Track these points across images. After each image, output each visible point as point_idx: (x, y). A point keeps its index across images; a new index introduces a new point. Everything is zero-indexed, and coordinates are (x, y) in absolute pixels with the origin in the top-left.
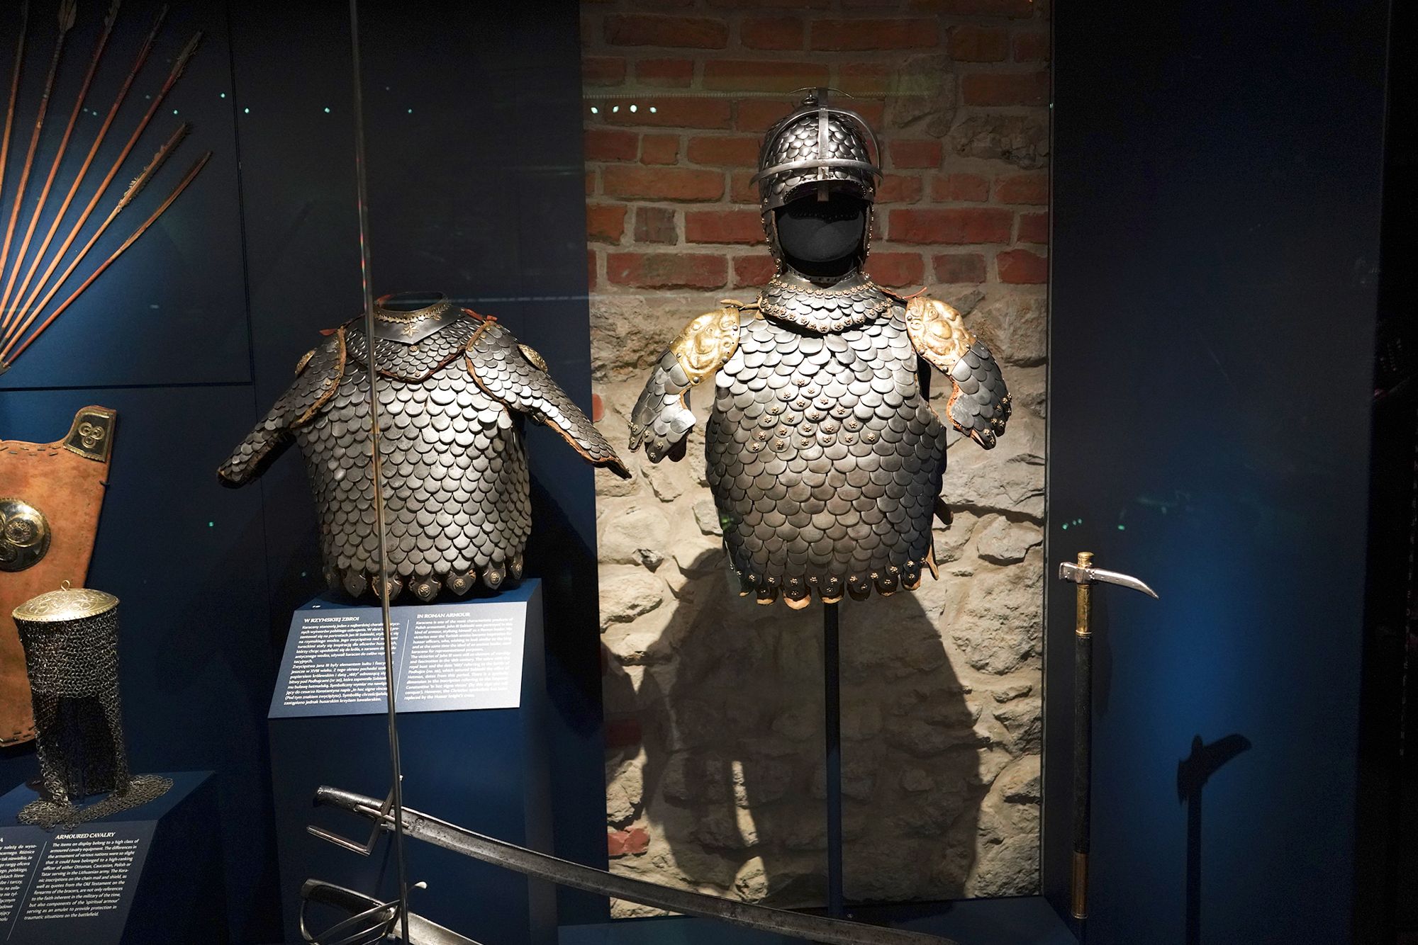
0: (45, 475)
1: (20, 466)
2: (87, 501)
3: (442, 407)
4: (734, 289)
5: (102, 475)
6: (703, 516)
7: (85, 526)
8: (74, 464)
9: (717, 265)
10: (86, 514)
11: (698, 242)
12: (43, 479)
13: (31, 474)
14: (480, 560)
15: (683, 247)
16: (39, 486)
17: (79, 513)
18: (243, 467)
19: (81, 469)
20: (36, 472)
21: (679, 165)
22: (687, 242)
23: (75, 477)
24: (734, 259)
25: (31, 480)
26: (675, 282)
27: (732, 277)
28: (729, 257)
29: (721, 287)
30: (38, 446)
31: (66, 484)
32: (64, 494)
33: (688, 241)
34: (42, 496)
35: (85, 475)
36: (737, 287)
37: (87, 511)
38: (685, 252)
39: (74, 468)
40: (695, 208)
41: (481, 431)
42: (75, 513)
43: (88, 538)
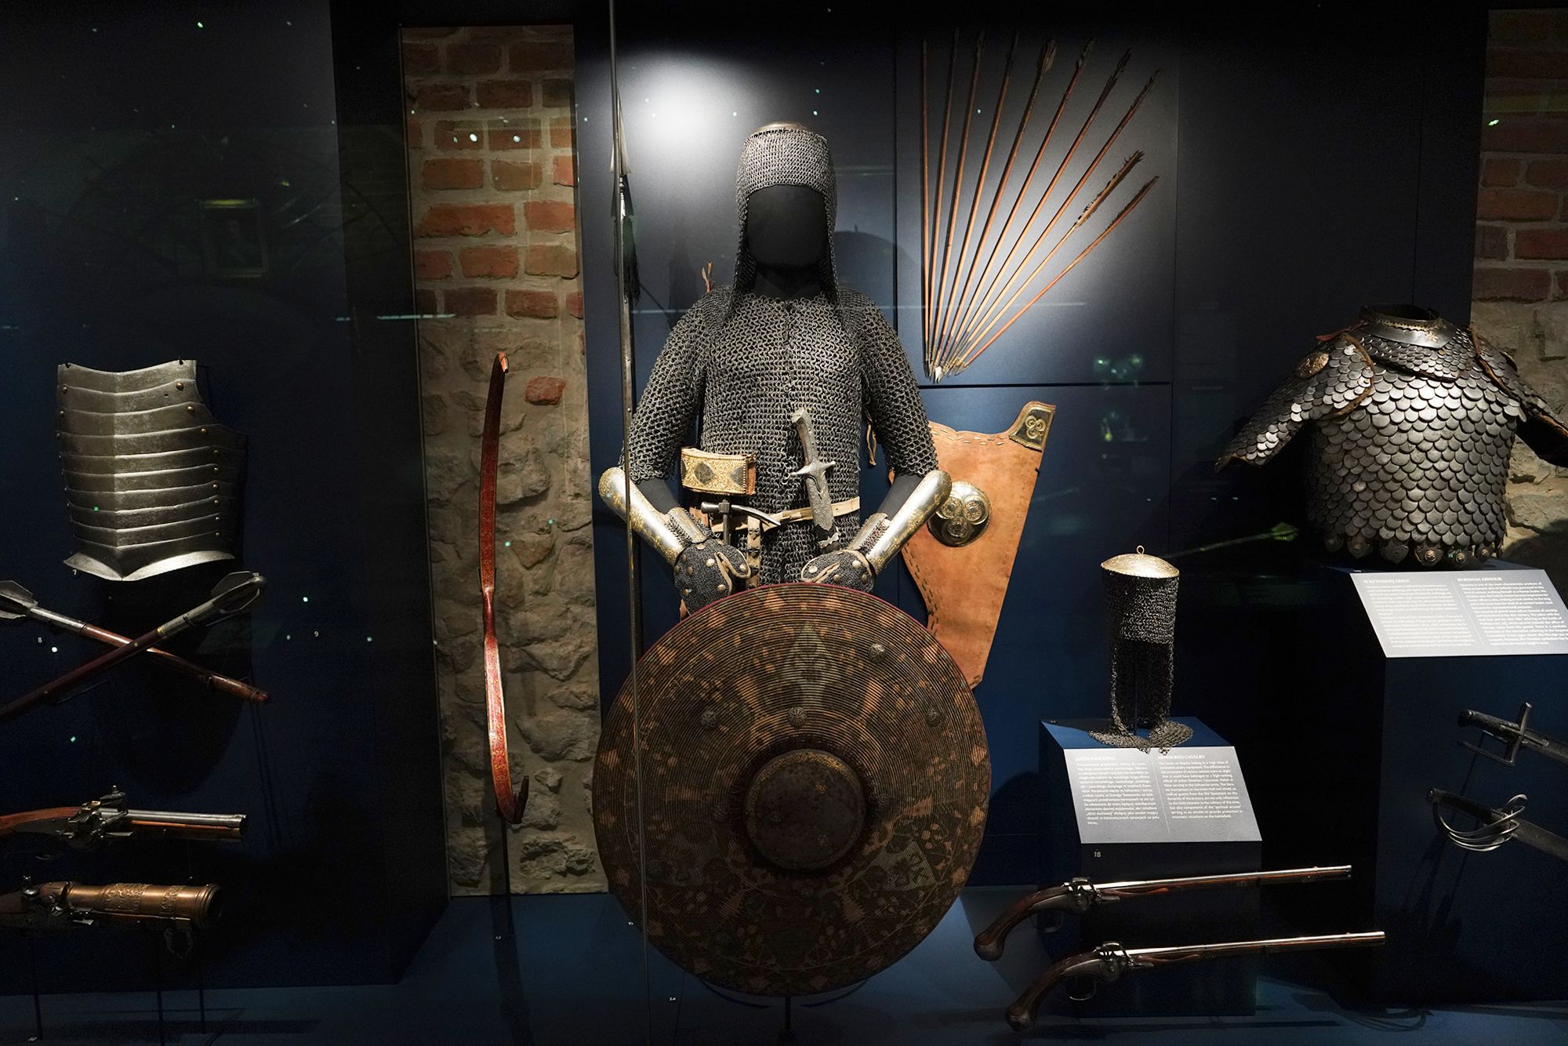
0: (992, 462)
1: (972, 454)
2: (1023, 486)
3: (1475, 403)
4: (1554, 301)
5: (1037, 463)
6: (1518, 509)
7: (1020, 507)
8: (1015, 452)
9: (1542, 279)
10: (1021, 497)
11: (1526, 258)
12: (990, 465)
13: (980, 461)
14: (1477, 536)
15: (1511, 263)
16: (985, 472)
17: (1016, 496)
18: (1267, 453)
19: (1021, 457)
20: (985, 459)
21: (1516, 187)
22: (1515, 258)
23: (1015, 464)
24: (1556, 274)
25: (979, 467)
26: (1503, 295)
27: (1554, 289)
28: (1552, 271)
29: (1541, 300)
30: (989, 436)
31: (1007, 470)
32: (1005, 479)
33: (1517, 256)
34: (987, 481)
35: (1023, 463)
36: (1558, 299)
37: (1022, 494)
38: (1513, 267)
39: (1016, 456)
40: (1525, 226)
41: (1506, 424)
42: (1012, 496)
43: (1022, 517)
